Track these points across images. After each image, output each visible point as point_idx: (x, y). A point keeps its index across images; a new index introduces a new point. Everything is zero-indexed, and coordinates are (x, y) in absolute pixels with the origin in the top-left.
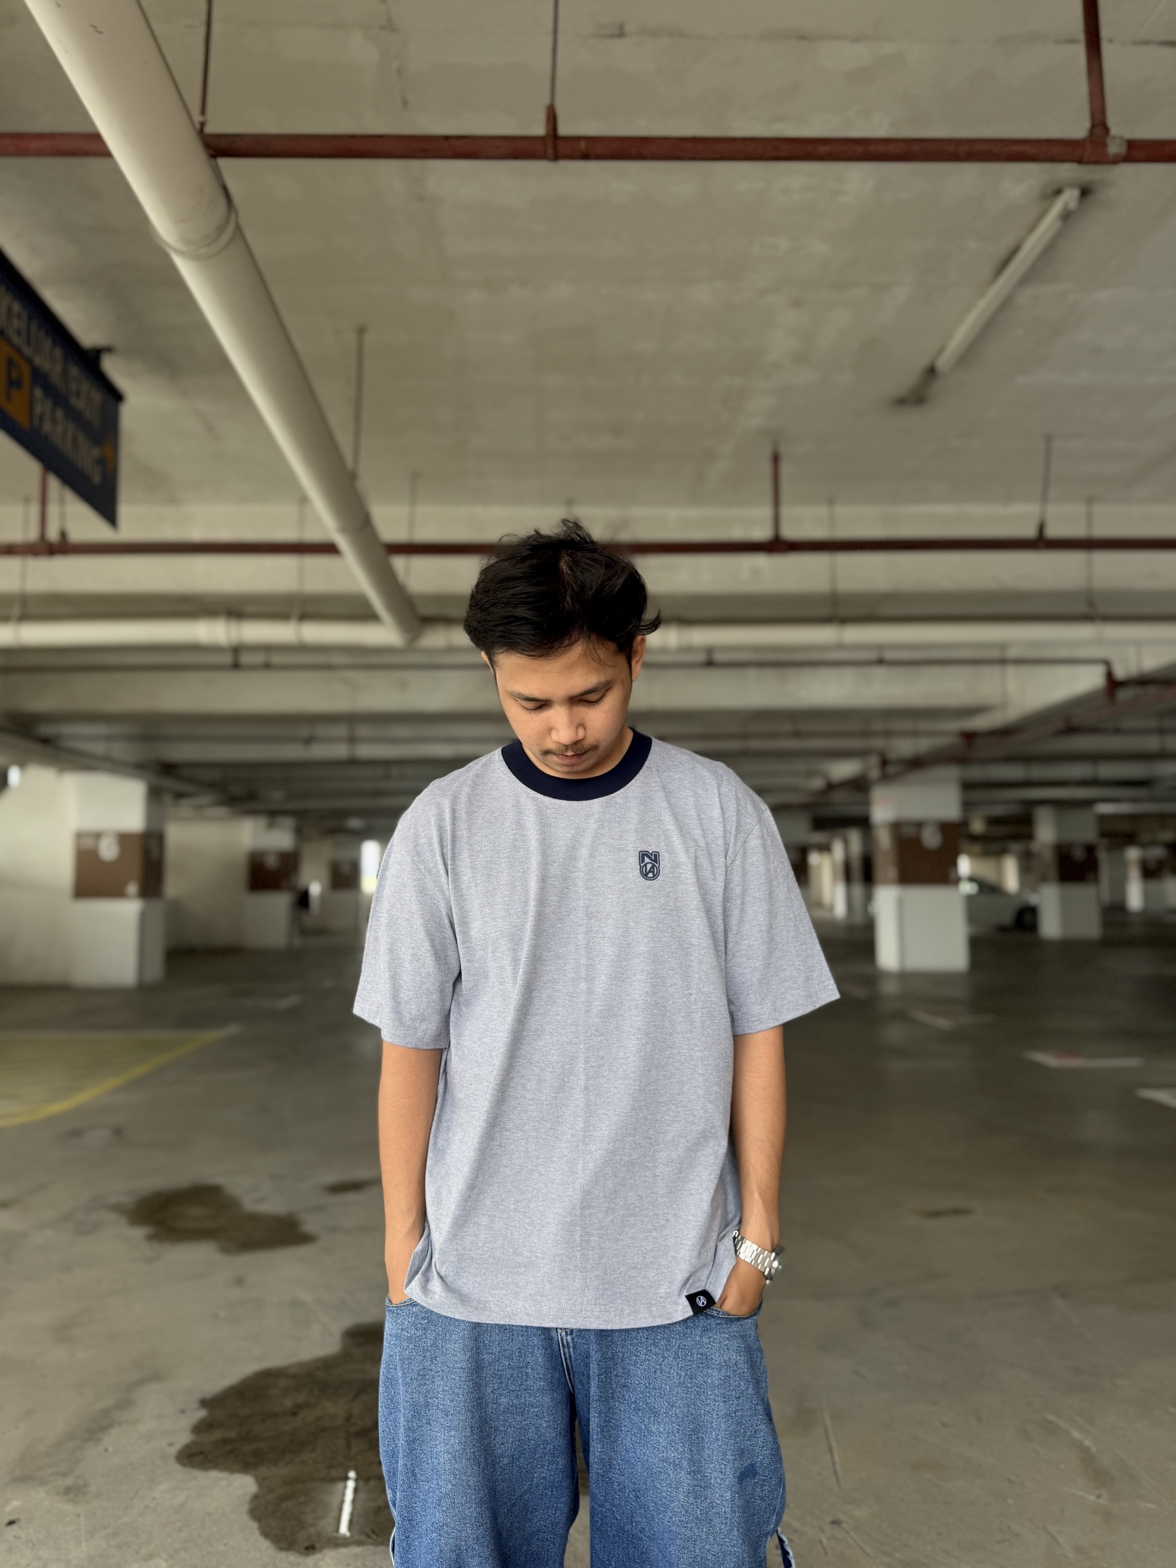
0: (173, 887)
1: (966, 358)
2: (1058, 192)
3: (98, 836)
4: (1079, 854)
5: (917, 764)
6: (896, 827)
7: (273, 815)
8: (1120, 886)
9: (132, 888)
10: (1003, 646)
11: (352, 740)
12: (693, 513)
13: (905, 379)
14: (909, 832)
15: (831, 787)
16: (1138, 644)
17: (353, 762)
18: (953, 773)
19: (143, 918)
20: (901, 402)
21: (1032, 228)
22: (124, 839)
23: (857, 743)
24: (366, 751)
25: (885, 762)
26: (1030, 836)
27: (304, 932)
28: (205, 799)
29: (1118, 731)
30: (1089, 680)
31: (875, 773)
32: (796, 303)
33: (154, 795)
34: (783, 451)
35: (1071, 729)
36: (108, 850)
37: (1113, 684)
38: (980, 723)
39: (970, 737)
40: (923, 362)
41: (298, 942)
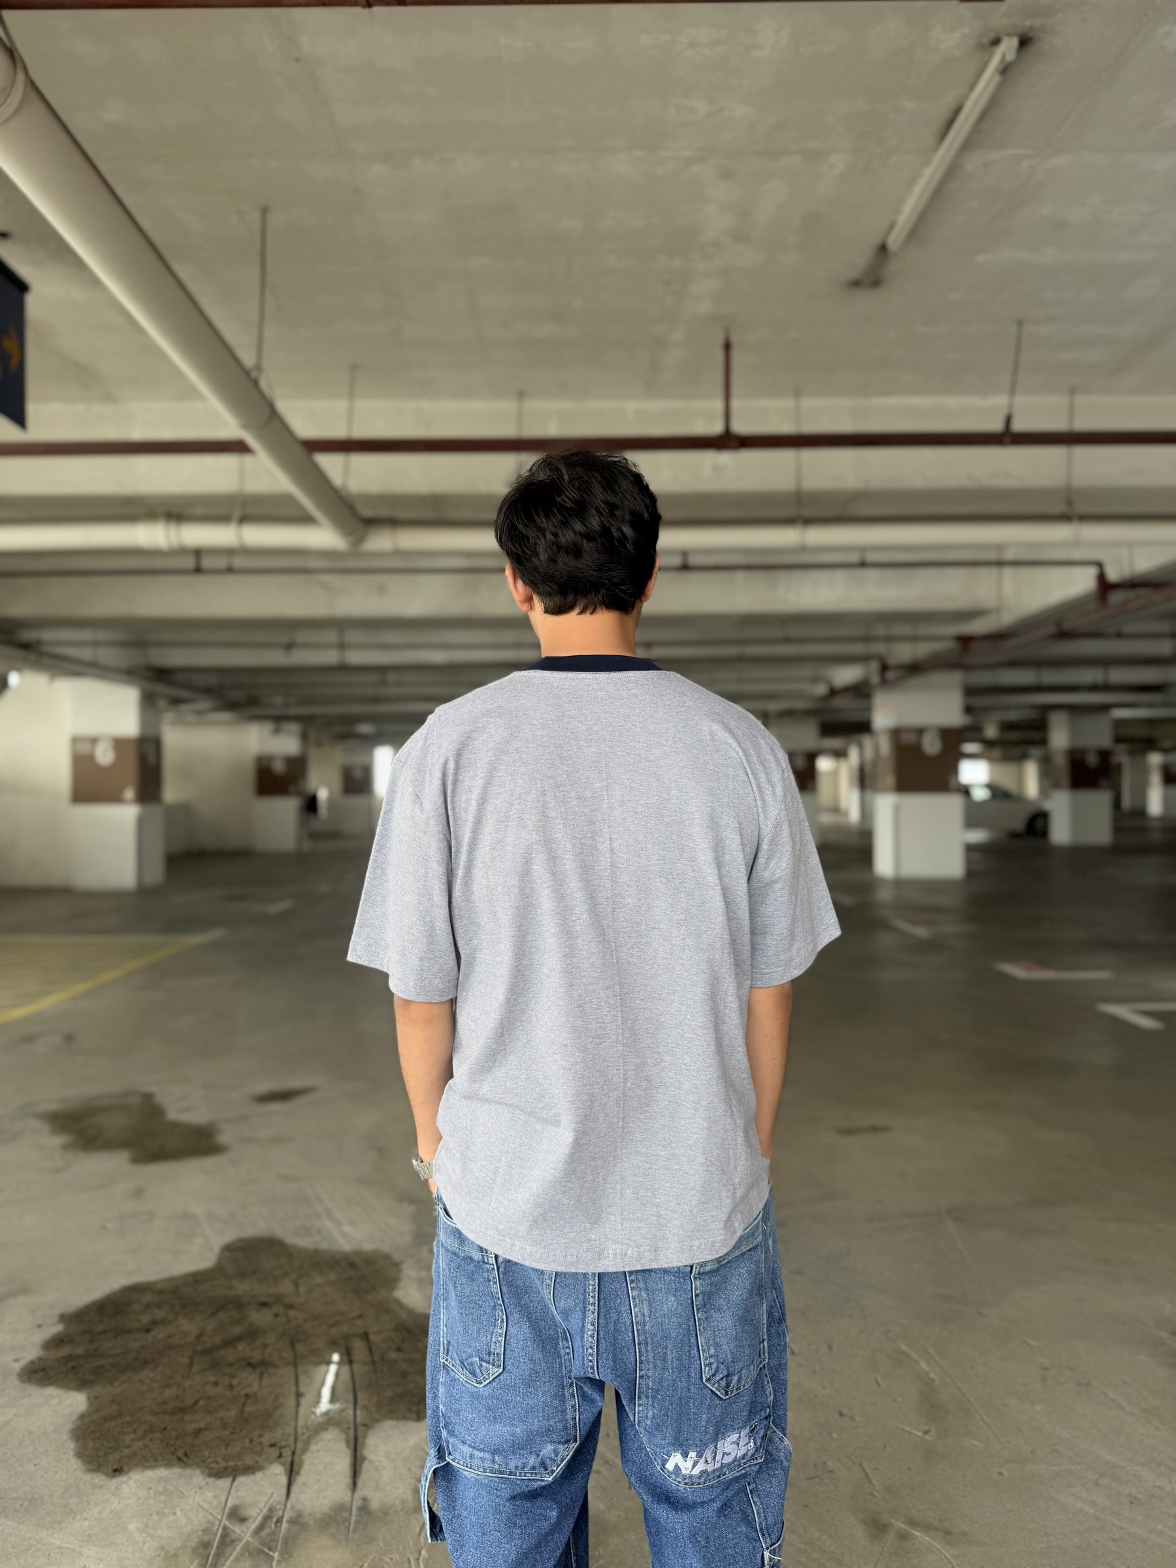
0: (171, 793)
1: (914, 234)
2: (996, 42)
3: (94, 741)
4: (1092, 760)
5: (914, 669)
6: (896, 733)
7: (279, 720)
8: (1141, 792)
9: (129, 794)
10: (1000, 547)
11: (342, 646)
12: (653, 406)
13: (858, 260)
14: (910, 738)
15: (833, 692)
16: (1131, 545)
17: (343, 668)
18: (956, 678)
19: (141, 822)
20: (856, 284)
21: (973, 86)
22: (119, 744)
23: (858, 649)
24: (355, 657)
25: (884, 668)
26: (1043, 742)
27: (314, 836)
28: (203, 705)
29: (1119, 635)
30: (1082, 582)
31: (875, 679)
32: (726, 174)
33: (148, 701)
34: (735, 339)
35: (1064, 635)
36: (105, 755)
37: (1105, 586)
38: (977, 627)
39: (965, 641)
40: (874, 240)
41: (307, 845)
